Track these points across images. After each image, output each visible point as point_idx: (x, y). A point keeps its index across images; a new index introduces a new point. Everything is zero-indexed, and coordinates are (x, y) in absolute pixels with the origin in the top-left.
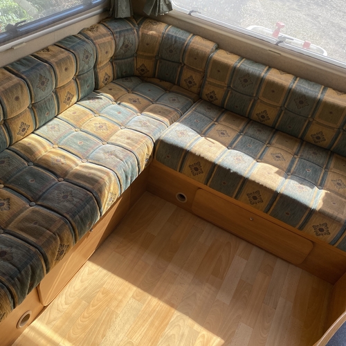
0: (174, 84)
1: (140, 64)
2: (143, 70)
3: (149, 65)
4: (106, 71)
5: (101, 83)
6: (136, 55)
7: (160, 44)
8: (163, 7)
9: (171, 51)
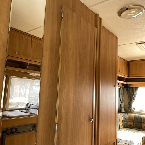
0: (140, 129)
1: (129, 124)
2: (130, 126)
3: (132, 124)
4: (121, 125)
5: (121, 128)
6: (128, 121)
7: (134, 118)
8: (133, 109)
9: (138, 119)
